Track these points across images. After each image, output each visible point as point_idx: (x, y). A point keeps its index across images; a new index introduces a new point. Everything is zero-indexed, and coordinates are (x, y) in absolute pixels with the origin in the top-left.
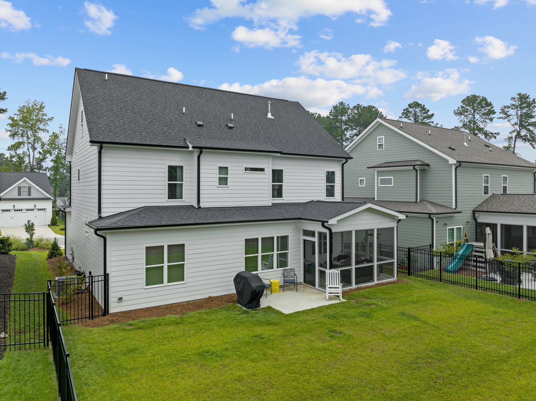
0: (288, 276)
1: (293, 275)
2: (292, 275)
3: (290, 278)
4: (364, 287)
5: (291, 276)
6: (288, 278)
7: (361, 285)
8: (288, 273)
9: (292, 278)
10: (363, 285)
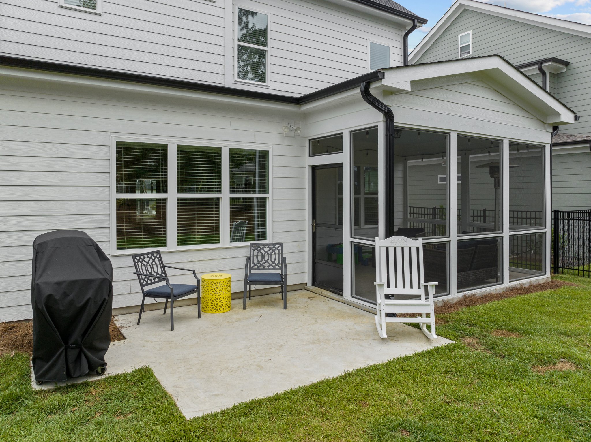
0: (262, 265)
1: (277, 262)
2: (274, 262)
3: (269, 269)
4: (480, 295)
5: (271, 265)
6: (264, 269)
7: (472, 292)
8: (263, 256)
9: (274, 269)
10: (478, 291)
